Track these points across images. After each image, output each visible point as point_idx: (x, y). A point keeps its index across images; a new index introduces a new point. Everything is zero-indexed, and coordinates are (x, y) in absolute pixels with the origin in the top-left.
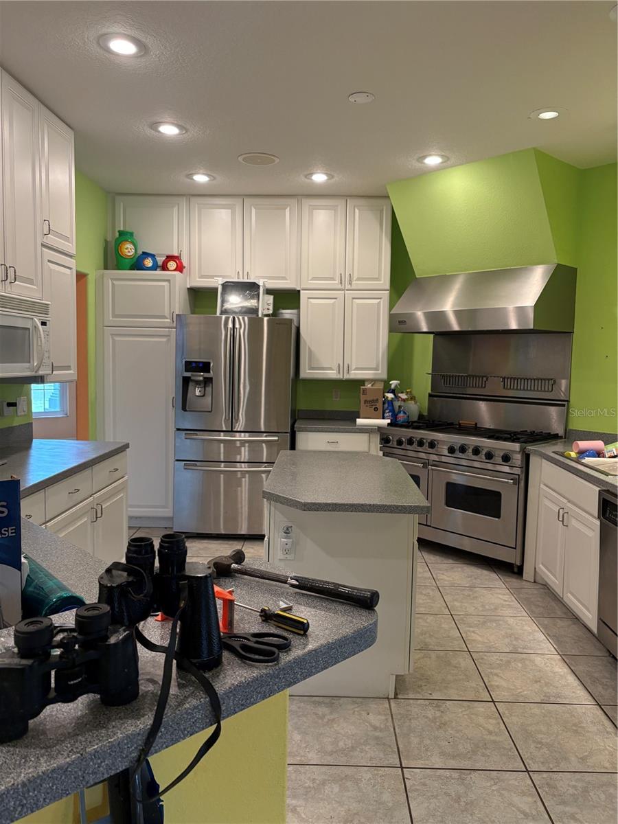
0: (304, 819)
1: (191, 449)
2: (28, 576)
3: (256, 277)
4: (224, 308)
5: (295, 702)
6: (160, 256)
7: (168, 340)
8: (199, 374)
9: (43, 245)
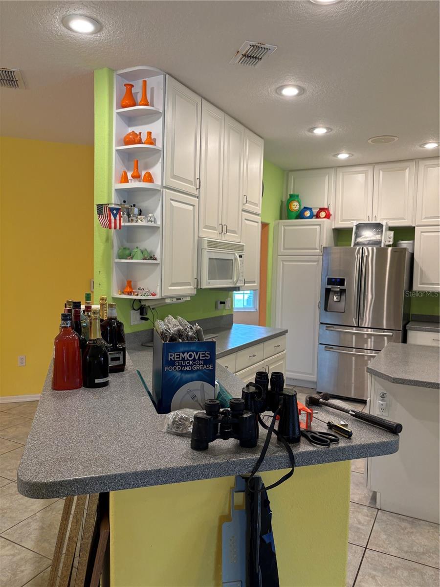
0: (379, 584)
1: (330, 337)
2: (219, 392)
3: (382, 219)
4: (357, 241)
5: (386, 515)
6: (315, 208)
7: (318, 264)
8: (337, 286)
9: (243, 210)
